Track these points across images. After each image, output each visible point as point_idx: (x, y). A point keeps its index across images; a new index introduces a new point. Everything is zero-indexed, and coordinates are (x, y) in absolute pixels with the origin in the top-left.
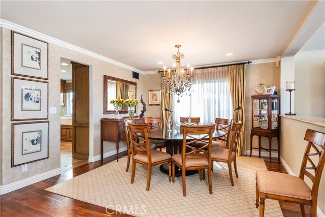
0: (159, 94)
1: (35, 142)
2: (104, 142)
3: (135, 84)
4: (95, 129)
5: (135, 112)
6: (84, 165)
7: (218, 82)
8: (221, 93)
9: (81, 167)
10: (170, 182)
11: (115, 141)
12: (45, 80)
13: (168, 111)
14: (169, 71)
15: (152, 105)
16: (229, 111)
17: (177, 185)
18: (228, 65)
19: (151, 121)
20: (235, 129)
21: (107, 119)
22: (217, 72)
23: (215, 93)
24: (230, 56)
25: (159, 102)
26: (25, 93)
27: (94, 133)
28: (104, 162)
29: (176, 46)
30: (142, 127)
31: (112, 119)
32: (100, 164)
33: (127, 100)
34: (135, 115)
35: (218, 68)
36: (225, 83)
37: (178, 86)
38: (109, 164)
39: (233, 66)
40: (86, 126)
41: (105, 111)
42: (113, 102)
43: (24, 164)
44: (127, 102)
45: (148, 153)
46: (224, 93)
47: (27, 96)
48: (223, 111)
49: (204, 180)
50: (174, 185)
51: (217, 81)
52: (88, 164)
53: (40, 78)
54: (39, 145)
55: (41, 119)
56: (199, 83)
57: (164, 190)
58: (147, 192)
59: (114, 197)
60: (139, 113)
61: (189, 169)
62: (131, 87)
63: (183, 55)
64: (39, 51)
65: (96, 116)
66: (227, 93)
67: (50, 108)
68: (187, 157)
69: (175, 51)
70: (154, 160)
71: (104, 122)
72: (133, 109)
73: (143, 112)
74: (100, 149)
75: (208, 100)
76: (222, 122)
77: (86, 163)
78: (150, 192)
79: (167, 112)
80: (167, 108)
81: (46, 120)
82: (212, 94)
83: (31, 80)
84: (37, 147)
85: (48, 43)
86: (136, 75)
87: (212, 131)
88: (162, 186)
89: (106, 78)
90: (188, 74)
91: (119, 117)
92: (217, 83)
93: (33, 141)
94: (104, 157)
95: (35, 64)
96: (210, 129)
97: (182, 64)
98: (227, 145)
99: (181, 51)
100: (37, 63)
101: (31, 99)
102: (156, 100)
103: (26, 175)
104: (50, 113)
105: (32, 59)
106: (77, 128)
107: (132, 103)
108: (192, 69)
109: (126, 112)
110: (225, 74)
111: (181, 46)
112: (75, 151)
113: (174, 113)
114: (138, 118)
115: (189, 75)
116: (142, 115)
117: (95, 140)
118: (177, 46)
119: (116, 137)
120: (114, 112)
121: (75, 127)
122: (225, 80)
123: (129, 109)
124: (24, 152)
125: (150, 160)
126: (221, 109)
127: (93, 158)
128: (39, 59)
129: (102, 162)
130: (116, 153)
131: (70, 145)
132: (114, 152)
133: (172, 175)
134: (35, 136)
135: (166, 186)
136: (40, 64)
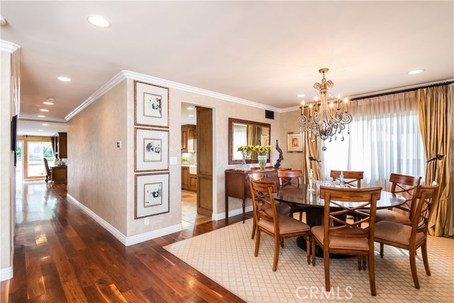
0: (301, 137)
1: (156, 195)
2: (230, 198)
3: (268, 126)
4: (219, 182)
5: (269, 161)
6: (207, 223)
7: (398, 116)
8: (402, 133)
9: (203, 225)
10: (309, 264)
11: (240, 198)
12: (165, 129)
13: (315, 160)
14: (311, 106)
15: (291, 152)
16: (419, 161)
17: (319, 270)
18: (417, 89)
19: (287, 174)
20: (423, 195)
21: (231, 170)
22: (395, 101)
23: (392, 133)
24: (416, 73)
25: (300, 148)
26: (147, 142)
27: (218, 186)
28: (229, 221)
29: (320, 71)
30: (266, 186)
31: (237, 171)
32: (224, 224)
33: (258, 147)
34: (268, 165)
35: (397, 95)
36: (411, 117)
37: (324, 127)
38: (233, 225)
39: (425, 90)
40: (210, 178)
41: (231, 161)
42: (240, 149)
43: (146, 216)
44: (257, 149)
45: (275, 221)
46: (408, 132)
47: (149, 147)
48: (408, 161)
49: (364, 269)
50: (314, 269)
51: (395, 114)
52: (211, 222)
53: (161, 127)
54: (159, 198)
55: (162, 170)
56: (363, 120)
57: (298, 275)
58: (273, 273)
59: (230, 272)
60: (274, 162)
61: (336, 252)
62: (265, 130)
63: (331, 82)
64: (159, 98)
65: (220, 166)
66: (414, 132)
67: (171, 158)
68: (331, 234)
69: (318, 78)
70: (283, 230)
71: (229, 175)
72: (265, 158)
73: (279, 161)
74: (225, 206)
75: (380, 144)
76: (403, 180)
77: (210, 220)
78: (277, 273)
79: (313, 162)
80: (312, 156)
81: (166, 172)
82: (387, 133)
83: (153, 130)
84: (158, 200)
85: (168, 89)
86: (270, 115)
87: (374, 197)
88: (296, 268)
89: (231, 121)
90: (338, 110)
91: (246, 168)
92: (395, 119)
93: (154, 193)
94: (229, 216)
95: (156, 113)
96: (372, 195)
97: (329, 95)
98: (410, 218)
99: (328, 76)
100: (158, 111)
101: (152, 150)
102: (297, 145)
103: (148, 229)
104: (171, 164)
105: (153, 107)
106: (201, 180)
107: (264, 150)
108: (346, 101)
109: (256, 162)
110: (410, 104)
111: (328, 70)
112: (199, 206)
113: (323, 164)
114: (273, 169)
115: (340, 111)
116: (277, 166)
117: (218, 195)
118: (322, 71)
119: (242, 193)
120: (240, 162)
121: (199, 178)
122: (411, 112)
123: (260, 158)
124: (146, 204)
125: (277, 229)
126: (404, 158)
127: (217, 216)
128: (160, 106)
129: (227, 222)
130: (242, 212)
131: (195, 196)
132: (240, 211)
133: (311, 253)
134: (156, 188)
135: (302, 269)
136: (160, 112)
